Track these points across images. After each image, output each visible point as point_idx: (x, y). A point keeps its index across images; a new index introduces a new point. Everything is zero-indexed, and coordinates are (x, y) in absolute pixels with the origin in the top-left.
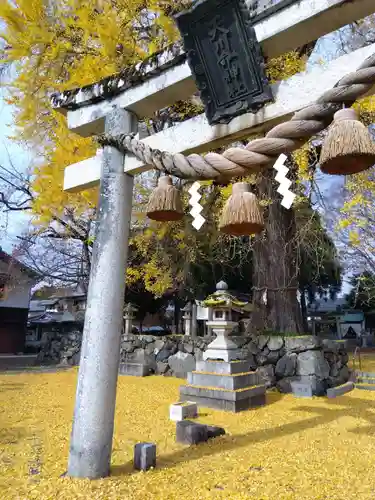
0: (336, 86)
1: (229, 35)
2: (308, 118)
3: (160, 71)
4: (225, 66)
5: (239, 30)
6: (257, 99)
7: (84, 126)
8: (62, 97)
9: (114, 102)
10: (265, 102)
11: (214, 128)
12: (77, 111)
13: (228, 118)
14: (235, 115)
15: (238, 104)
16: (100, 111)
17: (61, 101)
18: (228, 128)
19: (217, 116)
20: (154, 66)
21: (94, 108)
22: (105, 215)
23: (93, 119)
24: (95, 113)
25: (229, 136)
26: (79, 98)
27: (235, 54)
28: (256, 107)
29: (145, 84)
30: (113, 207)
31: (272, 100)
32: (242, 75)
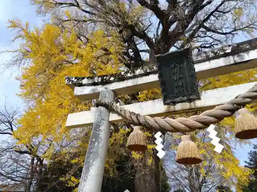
0: (237, 97)
1: (180, 68)
2: (225, 110)
3: (135, 77)
4: (176, 80)
5: (185, 67)
6: (191, 97)
7: (85, 95)
8: (73, 79)
9: (105, 86)
10: (195, 99)
11: (166, 106)
12: (82, 87)
13: (174, 103)
14: (178, 102)
15: (181, 98)
16: (96, 89)
17: (72, 81)
18: (174, 108)
19: (168, 101)
20: (132, 74)
21: (93, 87)
22: (96, 144)
23: (92, 92)
24: (93, 90)
25: (175, 111)
26: (85, 81)
27: (182, 76)
28: (190, 101)
29: (125, 81)
30: (102, 139)
31: (199, 99)
32: (184, 85)
